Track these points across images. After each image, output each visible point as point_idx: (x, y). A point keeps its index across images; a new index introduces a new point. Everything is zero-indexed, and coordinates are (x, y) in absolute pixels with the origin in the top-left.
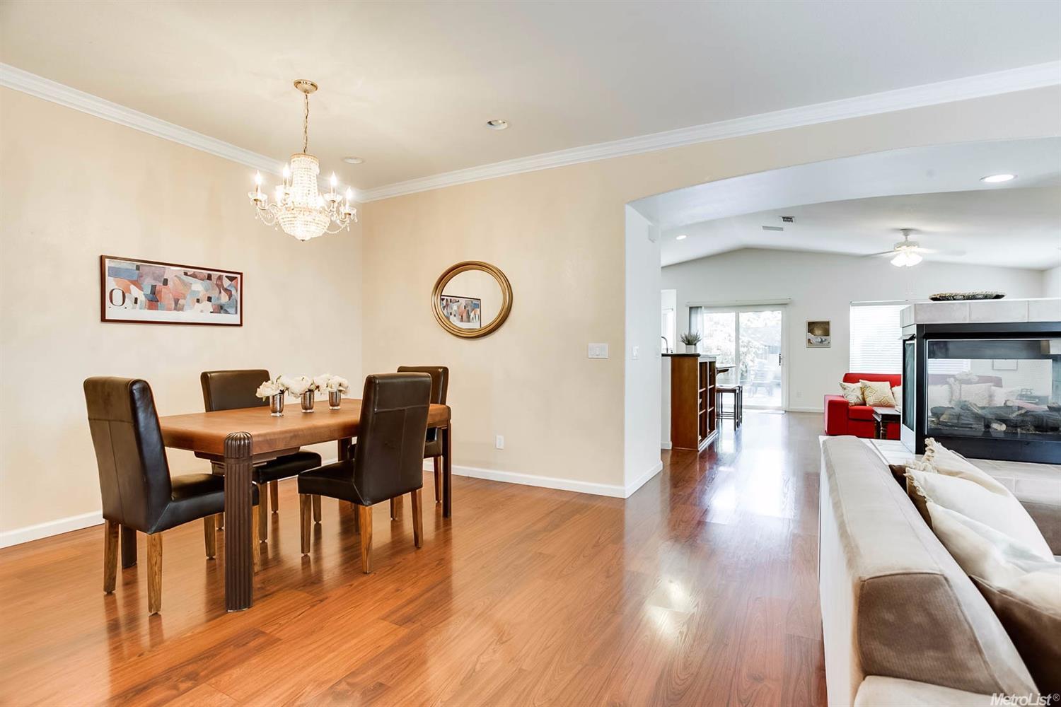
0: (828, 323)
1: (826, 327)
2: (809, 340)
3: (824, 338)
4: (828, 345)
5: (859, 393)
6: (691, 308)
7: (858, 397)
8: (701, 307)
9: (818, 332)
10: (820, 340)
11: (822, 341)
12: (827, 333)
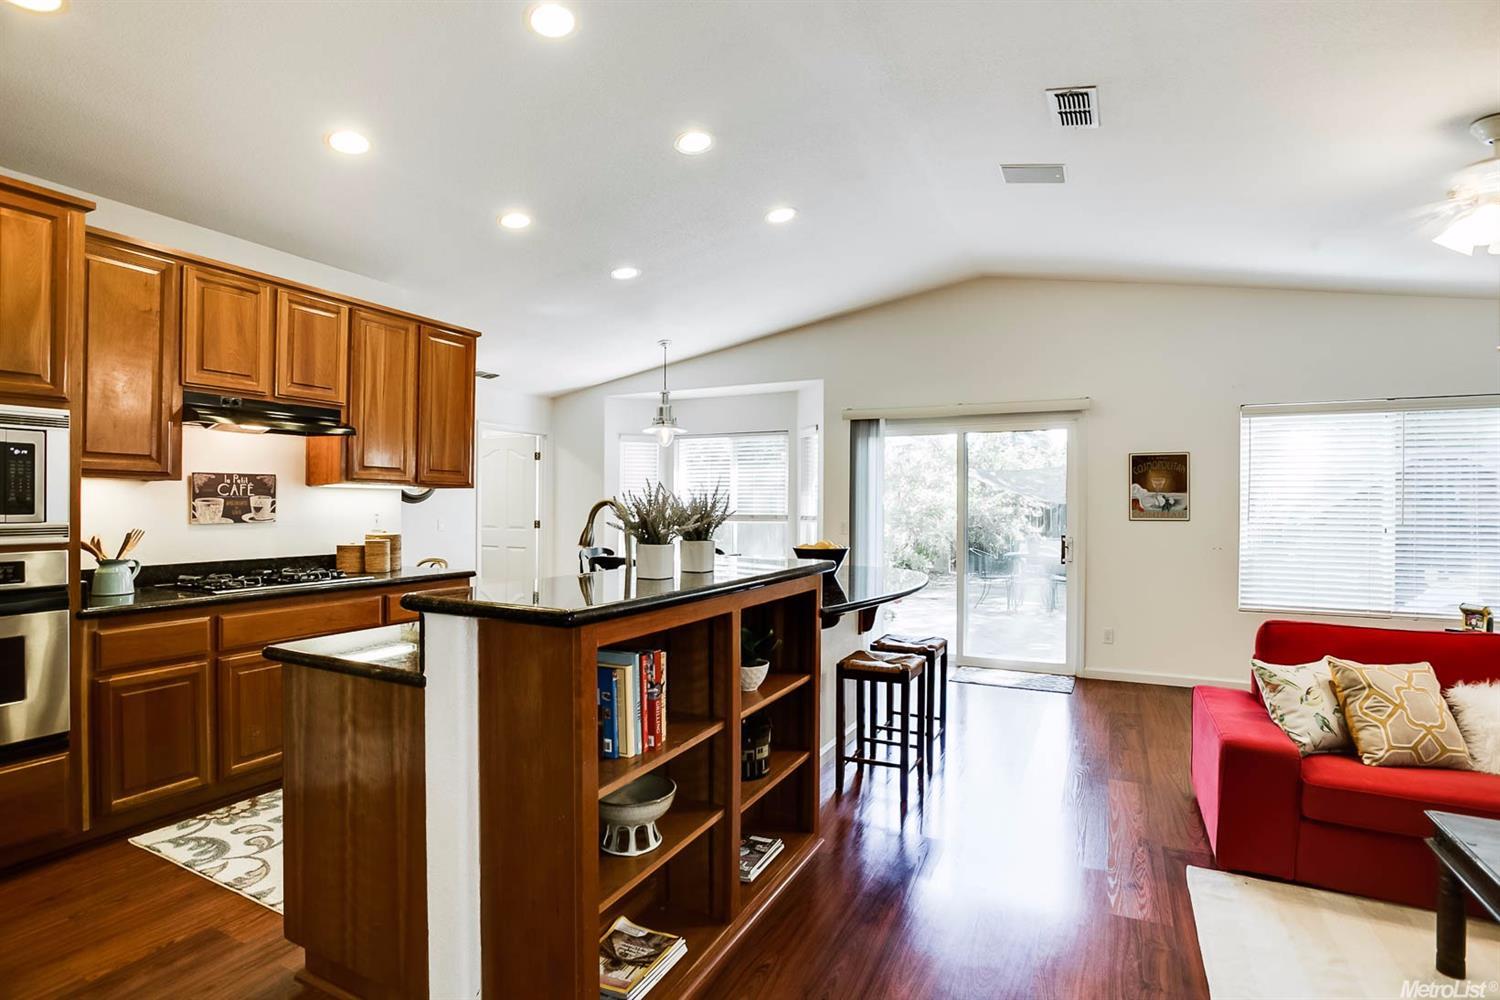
0: (1182, 459)
1: (1178, 469)
2: (1135, 502)
3: (1172, 497)
4: (1184, 515)
5: (1325, 706)
6: (855, 423)
7: (1325, 724)
8: (878, 420)
9: (1158, 481)
10: (1163, 502)
11: (1167, 506)
12: (1180, 483)
